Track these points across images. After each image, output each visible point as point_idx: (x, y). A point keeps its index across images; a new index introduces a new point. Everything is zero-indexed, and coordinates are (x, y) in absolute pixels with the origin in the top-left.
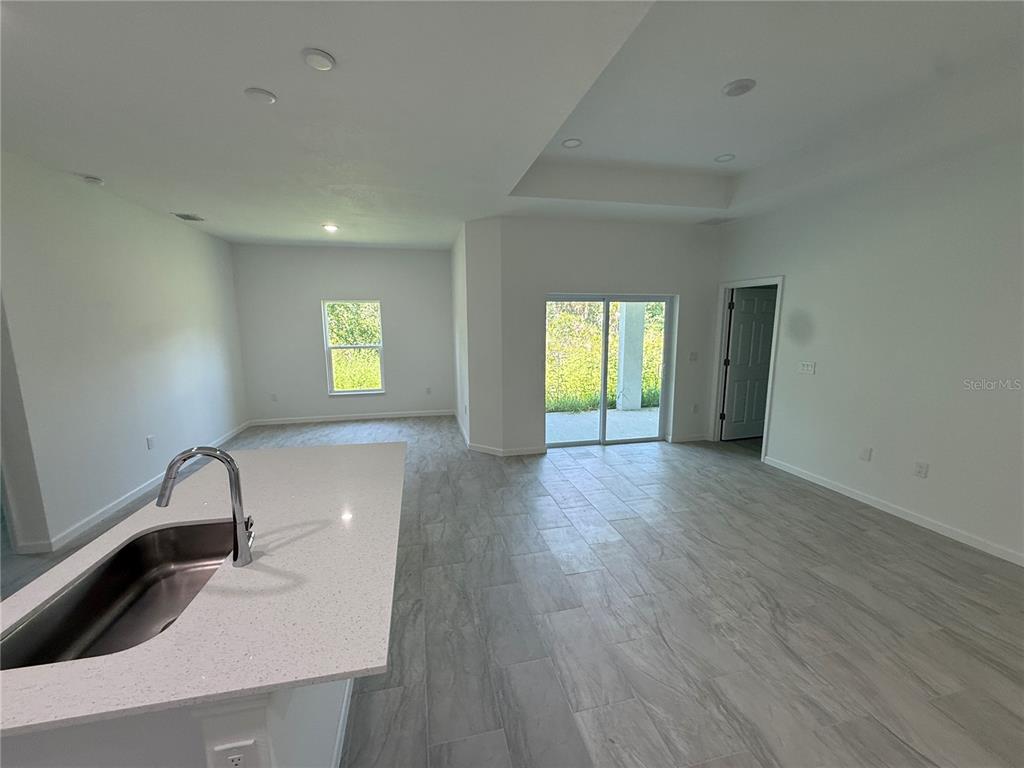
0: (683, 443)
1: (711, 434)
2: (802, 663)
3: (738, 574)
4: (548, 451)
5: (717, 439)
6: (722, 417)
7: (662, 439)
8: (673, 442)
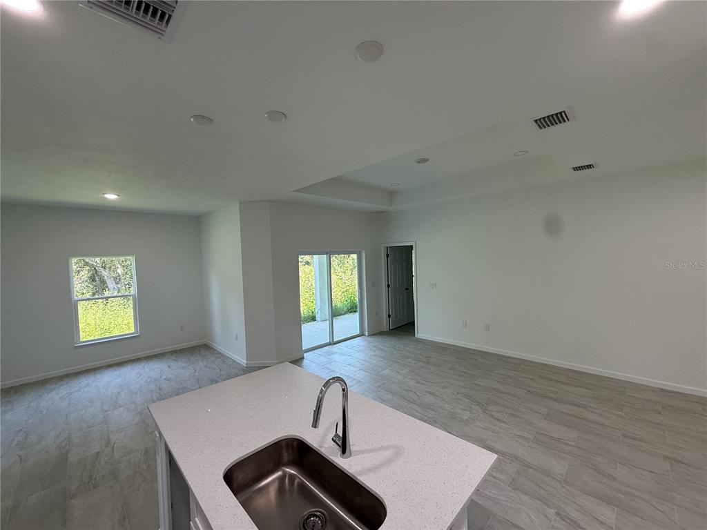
0: (373, 335)
1: (385, 328)
2: (505, 422)
3: (453, 394)
4: (305, 355)
5: (388, 329)
6: (389, 316)
7: (362, 334)
8: (369, 335)
